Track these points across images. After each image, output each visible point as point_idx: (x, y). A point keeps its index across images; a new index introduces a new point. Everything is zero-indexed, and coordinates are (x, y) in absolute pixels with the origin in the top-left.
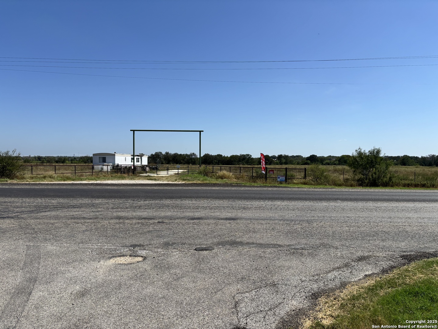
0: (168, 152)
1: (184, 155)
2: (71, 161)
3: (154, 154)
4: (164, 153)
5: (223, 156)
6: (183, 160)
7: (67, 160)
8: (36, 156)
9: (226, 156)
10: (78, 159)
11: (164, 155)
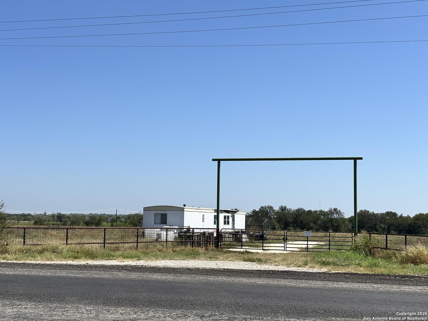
0: (285, 207)
1: (316, 212)
2: (111, 222)
3: (257, 210)
4: (276, 208)
5: (399, 215)
6: (315, 223)
7: (104, 221)
8: (55, 212)
9: (405, 215)
10: (123, 220)
11: (277, 213)
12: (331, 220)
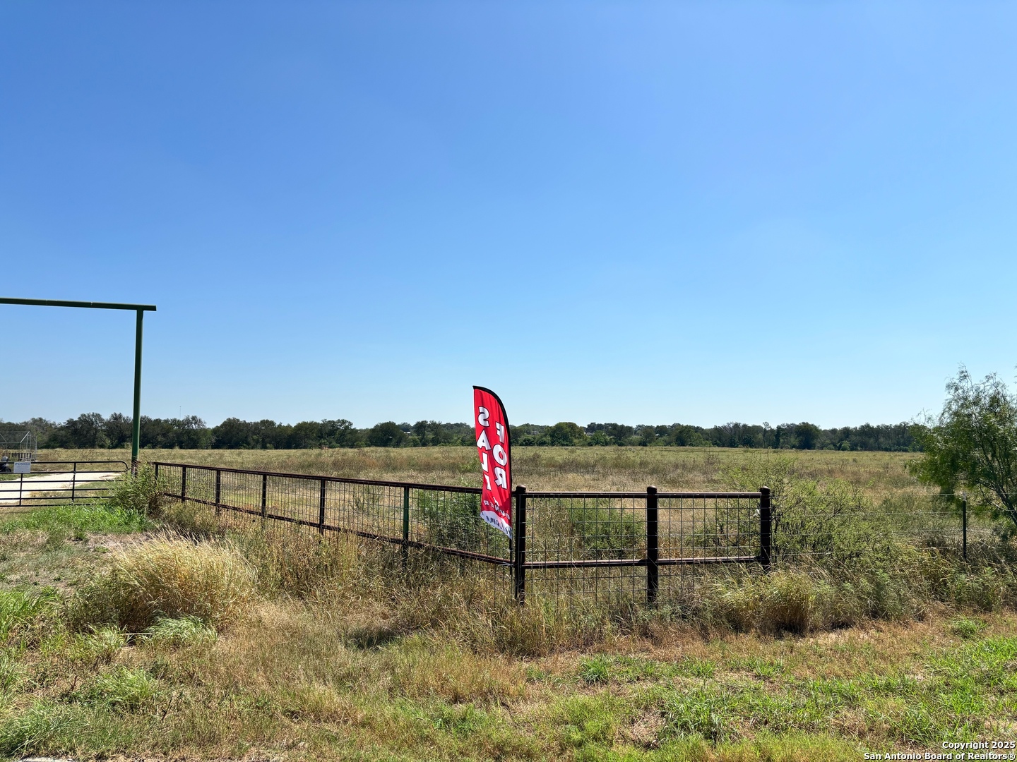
1: (166, 421)
4: (106, 416)
5: (278, 424)
6: (164, 435)
9: (284, 424)
11: (108, 424)
12: (189, 432)
